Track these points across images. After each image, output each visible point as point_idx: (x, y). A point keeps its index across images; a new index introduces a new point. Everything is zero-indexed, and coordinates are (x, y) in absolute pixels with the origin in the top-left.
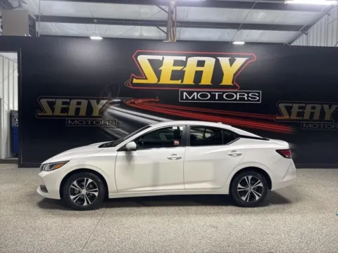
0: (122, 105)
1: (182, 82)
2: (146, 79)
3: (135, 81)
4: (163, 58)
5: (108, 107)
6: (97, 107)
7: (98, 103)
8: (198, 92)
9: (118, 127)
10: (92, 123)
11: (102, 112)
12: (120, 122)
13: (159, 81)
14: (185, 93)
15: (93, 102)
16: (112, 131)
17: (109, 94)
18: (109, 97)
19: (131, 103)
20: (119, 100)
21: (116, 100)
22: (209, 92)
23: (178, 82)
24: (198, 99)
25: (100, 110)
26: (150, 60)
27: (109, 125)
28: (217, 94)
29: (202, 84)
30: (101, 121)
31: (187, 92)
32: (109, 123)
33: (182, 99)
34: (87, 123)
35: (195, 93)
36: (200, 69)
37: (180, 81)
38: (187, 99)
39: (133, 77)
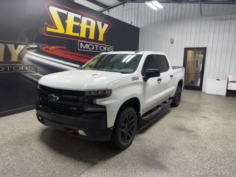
0: (39, 51)
1: (79, 35)
2: (57, 29)
3: (48, 29)
4: (67, 13)
5: (26, 53)
7: (16, 49)
8: (88, 44)
9: (37, 72)
10: (11, 69)
11: (20, 57)
12: (38, 67)
13: (65, 32)
14: (81, 44)
15: (11, 47)
17: (27, 40)
18: (27, 43)
19: (46, 49)
20: (36, 46)
21: (33, 46)
22: (94, 45)
23: (77, 35)
24: (88, 49)
25: (19, 55)
26: (59, 13)
27: (28, 70)
28: (97, 46)
29: (89, 38)
30: (21, 66)
31: (82, 43)
32: (28, 68)
33: (80, 48)
34: (6, 69)
35: (87, 45)
36: (88, 27)
37: (78, 34)
38: (83, 48)
39: (47, 26)
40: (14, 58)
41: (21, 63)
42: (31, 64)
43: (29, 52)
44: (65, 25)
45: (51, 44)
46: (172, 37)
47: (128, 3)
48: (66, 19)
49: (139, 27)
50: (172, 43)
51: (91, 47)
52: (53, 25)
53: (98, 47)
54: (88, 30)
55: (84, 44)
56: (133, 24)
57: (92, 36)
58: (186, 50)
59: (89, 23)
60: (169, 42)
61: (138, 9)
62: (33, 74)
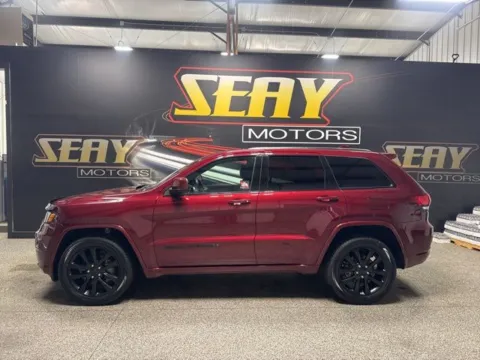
0: (159, 147)
1: (246, 113)
2: (194, 109)
3: (178, 112)
4: (219, 79)
6: (122, 150)
7: (123, 145)
8: (270, 129)
10: (114, 173)
13: (212, 112)
14: (250, 130)
15: (117, 143)
17: (140, 131)
18: (140, 136)
19: (172, 144)
20: (155, 140)
21: (149, 140)
23: (240, 114)
24: (270, 139)
25: (126, 154)
26: (199, 82)
28: (297, 131)
29: (274, 116)
30: (128, 170)
31: (253, 128)
32: (140, 173)
33: (246, 139)
34: (108, 173)
35: (266, 130)
36: (272, 94)
37: (244, 112)
38: (253, 139)
39: (175, 107)
40: (120, 159)
41: (128, 165)
42: (144, 166)
43: (143, 150)
45: (182, 136)
48: (216, 90)
51: (278, 134)
52: (186, 103)
53: (302, 133)
55: (258, 130)
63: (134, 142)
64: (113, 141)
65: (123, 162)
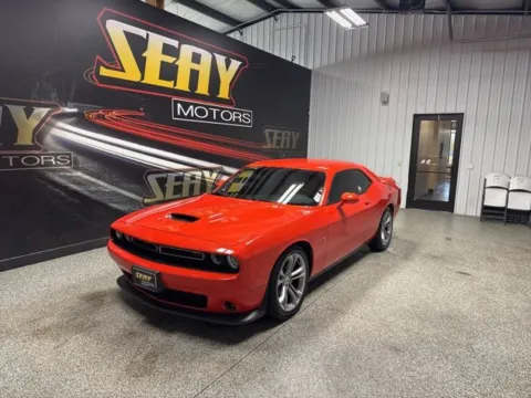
0: (81, 121)
1: (175, 85)
2: (123, 70)
3: (104, 72)
4: (148, 35)
5: (53, 125)
6: (27, 124)
8: (195, 105)
9: (77, 169)
10: (17, 163)
11: (38, 135)
12: (80, 159)
14: (179, 105)
15: (17, 112)
16: (65, 177)
17: (54, 95)
18: (53, 102)
19: (99, 117)
20: (75, 110)
21: (68, 110)
22: (207, 107)
23: (169, 84)
24: (195, 118)
25: (35, 131)
26: (127, 34)
27: (57, 165)
28: (215, 110)
29: (198, 91)
30: (39, 156)
31: (181, 103)
32: (56, 160)
33: (176, 116)
34: (5, 162)
35: (191, 107)
36: (196, 67)
37: (172, 82)
38: (182, 116)
39: (100, 64)
40: (25, 138)
41: (39, 149)
42: (63, 150)
43: (61, 124)
44: (141, 63)
45: (109, 107)
46: (386, 90)
47: (285, 14)
48: (145, 49)
49: (310, 67)
50: (385, 103)
51: (201, 112)
52: (113, 61)
53: (218, 114)
54: (194, 75)
55: (186, 106)
56: (296, 62)
57: (203, 88)
58: (418, 118)
59: (196, 58)
60: (377, 100)
61: (308, 27)
62: (68, 174)
63: (45, 111)
64: (12, 108)
65: (30, 143)
